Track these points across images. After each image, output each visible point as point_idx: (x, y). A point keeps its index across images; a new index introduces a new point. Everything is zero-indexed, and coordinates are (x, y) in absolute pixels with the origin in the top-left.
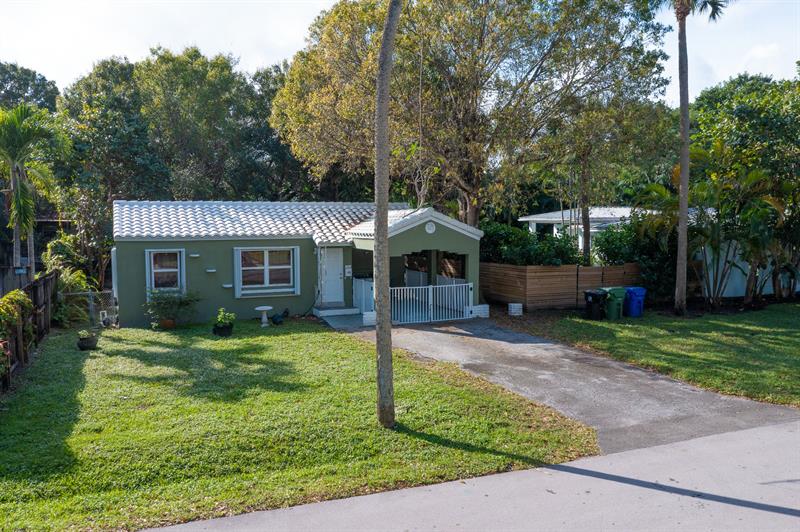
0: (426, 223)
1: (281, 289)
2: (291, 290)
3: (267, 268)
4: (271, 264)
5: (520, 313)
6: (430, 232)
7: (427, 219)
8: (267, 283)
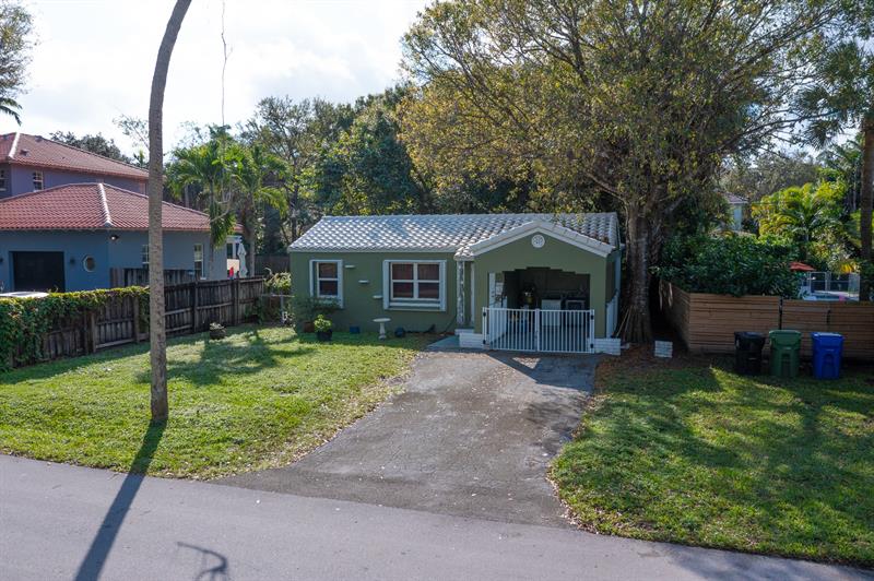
0: (532, 236)
1: (428, 304)
2: (437, 305)
3: (416, 281)
4: (419, 279)
5: (669, 354)
6: (538, 246)
7: (535, 231)
8: (416, 298)
